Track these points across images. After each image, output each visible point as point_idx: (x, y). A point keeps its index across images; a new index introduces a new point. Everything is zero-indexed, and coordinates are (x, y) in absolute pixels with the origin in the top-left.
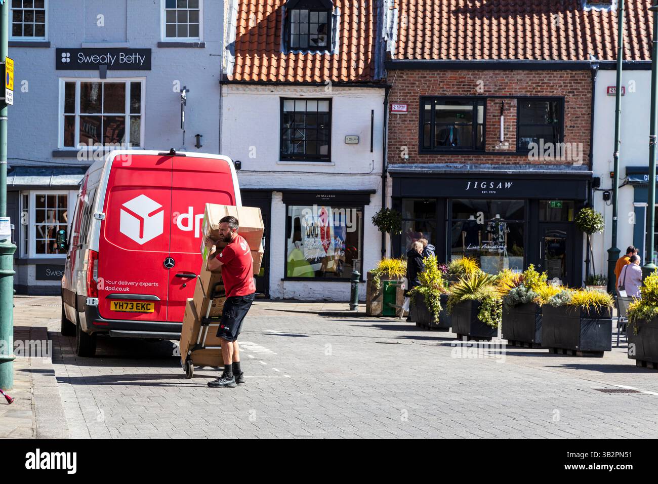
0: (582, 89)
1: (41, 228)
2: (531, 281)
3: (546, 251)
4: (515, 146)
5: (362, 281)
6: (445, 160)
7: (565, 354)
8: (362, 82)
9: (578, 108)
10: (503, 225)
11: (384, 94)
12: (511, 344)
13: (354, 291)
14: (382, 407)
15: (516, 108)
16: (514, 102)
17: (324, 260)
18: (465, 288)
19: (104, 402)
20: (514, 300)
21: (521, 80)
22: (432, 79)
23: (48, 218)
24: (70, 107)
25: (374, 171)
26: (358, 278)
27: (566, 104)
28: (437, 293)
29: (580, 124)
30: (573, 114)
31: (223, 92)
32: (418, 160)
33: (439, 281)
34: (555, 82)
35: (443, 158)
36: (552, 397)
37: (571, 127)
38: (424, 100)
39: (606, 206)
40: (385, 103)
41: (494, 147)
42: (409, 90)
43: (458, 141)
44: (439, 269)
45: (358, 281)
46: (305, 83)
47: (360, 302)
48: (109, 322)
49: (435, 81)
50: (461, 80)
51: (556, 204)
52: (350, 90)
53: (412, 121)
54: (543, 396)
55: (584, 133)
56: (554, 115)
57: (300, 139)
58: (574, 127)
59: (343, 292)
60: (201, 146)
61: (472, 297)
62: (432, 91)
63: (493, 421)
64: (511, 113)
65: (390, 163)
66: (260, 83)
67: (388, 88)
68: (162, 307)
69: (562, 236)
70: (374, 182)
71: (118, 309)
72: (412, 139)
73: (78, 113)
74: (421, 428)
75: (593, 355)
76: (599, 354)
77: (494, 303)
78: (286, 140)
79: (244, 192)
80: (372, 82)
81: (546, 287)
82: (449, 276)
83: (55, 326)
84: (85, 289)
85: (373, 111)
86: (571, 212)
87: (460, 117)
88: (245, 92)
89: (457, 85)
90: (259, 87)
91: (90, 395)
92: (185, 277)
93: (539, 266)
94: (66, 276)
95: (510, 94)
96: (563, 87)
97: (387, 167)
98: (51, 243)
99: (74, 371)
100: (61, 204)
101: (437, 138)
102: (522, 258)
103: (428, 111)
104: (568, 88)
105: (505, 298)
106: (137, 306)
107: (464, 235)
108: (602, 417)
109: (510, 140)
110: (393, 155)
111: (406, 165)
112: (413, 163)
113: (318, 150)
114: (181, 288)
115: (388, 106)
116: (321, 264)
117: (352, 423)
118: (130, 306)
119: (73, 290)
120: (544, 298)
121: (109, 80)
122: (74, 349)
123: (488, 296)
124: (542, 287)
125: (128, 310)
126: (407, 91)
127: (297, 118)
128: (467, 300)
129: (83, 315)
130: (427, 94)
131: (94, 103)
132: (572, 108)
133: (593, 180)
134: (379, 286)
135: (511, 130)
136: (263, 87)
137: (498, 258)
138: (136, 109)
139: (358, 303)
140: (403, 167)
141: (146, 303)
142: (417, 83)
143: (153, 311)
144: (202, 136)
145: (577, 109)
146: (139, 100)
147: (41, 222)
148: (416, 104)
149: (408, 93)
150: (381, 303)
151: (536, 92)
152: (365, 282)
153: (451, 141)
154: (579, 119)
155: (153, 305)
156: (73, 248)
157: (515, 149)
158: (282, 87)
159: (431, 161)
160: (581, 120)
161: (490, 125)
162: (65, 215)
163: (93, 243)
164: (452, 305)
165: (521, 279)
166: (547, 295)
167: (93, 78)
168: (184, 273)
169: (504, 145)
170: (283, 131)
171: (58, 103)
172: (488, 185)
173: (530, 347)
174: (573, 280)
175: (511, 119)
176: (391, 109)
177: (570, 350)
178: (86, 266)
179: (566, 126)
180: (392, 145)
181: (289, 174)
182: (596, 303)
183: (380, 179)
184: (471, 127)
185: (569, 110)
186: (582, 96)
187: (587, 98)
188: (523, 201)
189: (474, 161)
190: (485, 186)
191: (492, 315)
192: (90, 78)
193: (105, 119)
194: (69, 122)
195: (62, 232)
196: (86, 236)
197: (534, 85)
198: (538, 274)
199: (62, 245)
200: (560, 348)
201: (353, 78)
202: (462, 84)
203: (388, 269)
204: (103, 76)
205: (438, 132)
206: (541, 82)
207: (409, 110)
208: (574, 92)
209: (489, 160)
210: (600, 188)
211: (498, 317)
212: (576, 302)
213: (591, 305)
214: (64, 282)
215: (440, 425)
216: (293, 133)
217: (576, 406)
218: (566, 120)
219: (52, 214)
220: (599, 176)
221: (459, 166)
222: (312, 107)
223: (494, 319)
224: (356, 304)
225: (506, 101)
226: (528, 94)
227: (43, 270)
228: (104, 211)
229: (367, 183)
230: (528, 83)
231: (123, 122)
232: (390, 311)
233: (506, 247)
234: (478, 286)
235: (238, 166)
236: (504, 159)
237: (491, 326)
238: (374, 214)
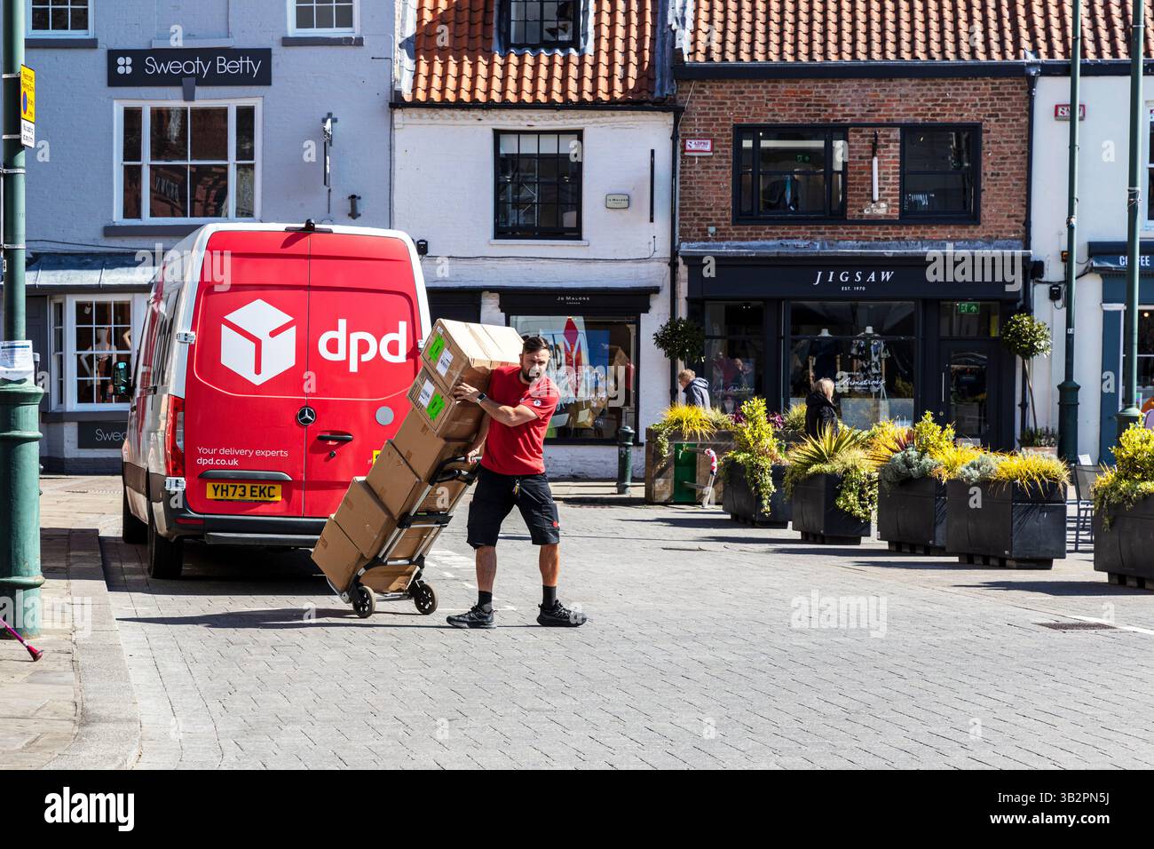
0: (1012, 110)
1: (86, 359)
2: (927, 440)
3: (952, 389)
4: (898, 209)
5: (637, 443)
6: (777, 233)
7: (986, 564)
8: (635, 102)
9: (1006, 142)
10: (879, 345)
11: (672, 122)
12: (894, 548)
13: (623, 461)
14: (674, 659)
15: (898, 144)
16: (896, 134)
17: (572, 408)
18: (815, 453)
19: (197, 655)
20: (898, 474)
21: (907, 95)
22: (755, 95)
23: (98, 341)
24: (132, 151)
25: (657, 255)
26: (631, 438)
27: (984, 135)
28: (767, 463)
29: (1009, 169)
30: (997, 153)
31: (395, 121)
32: (730, 234)
33: (769, 442)
34: (965, 98)
35: (774, 231)
36: (964, 637)
37: (992, 174)
38: (741, 131)
39: (1056, 311)
40: (674, 138)
41: (862, 211)
42: (714, 114)
43: (800, 201)
44: (769, 421)
45: (631, 444)
46: (536, 105)
47: (634, 479)
48: (204, 519)
49: (759, 98)
50: (803, 96)
51: (969, 308)
52: (613, 115)
53: (721, 167)
54: (949, 637)
55: (1016, 185)
56: (965, 156)
57: (529, 201)
58: (998, 175)
59: (606, 463)
60: (360, 215)
61: (827, 468)
62: (754, 115)
63: (863, 680)
64: (890, 152)
65: (682, 240)
66: (459, 105)
67: (678, 112)
68: (295, 492)
69: (980, 362)
70: (655, 273)
71: (219, 497)
72: (722, 199)
73: (146, 160)
74: (741, 693)
75: (1033, 565)
76: (1046, 564)
77: (864, 479)
78: (505, 203)
79: (432, 293)
80: (650, 102)
81: (953, 449)
82: (786, 433)
83: (111, 526)
84: (162, 462)
85: (653, 152)
86: (995, 320)
87: (804, 161)
88: (432, 122)
89: (797, 105)
90: (458, 113)
91: (173, 644)
92: (333, 440)
93: (941, 414)
94: (129, 440)
95: (888, 120)
96: (979, 107)
97: (679, 247)
98: (104, 384)
99: (144, 604)
100: (119, 318)
101: (763, 197)
102: (911, 402)
103: (747, 150)
104: (988, 108)
105: (882, 470)
106: (252, 491)
107: (812, 361)
108: (1051, 671)
109: (890, 199)
110: (688, 227)
111: (710, 243)
112: (723, 240)
113: (559, 221)
114: (327, 459)
115: (680, 142)
116: (567, 415)
117: (623, 687)
118: (239, 491)
119: (142, 465)
120: (950, 469)
121: (199, 103)
122: (146, 566)
123: (855, 467)
124: (946, 450)
125: (237, 497)
126: (711, 116)
127: (523, 164)
128: (817, 475)
129: (159, 507)
130: (745, 122)
131: (175, 142)
132: (994, 142)
133: (1032, 267)
134: (666, 451)
135: (891, 181)
136: (463, 112)
137: (870, 402)
138: (245, 153)
139: (632, 481)
140: (705, 247)
141: (268, 486)
142: (728, 102)
143: (279, 498)
144: (359, 198)
145: (1003, 145)
146: (251, 138)
147: (86, 349)
148: (727, 140)
149: (713, 119)
150: (670, 481)
151: (933, 115)
152: (642, 445)
153: (788, 202)
154: (1008, 161)
155: (279, 488)
156: (141, 393)
157: (897, 214)
158: (496, 112)
159: (754, 236)
160: (1011, 163)
161: (855, 173)
162: (126, 336)
163: (175, 383)
164: (791, 482)
165: (910, 437)
166: (955, 463)
167: (171, 99)
168: (333, 433)
169: (879, 207)
170: (499, 188)
171: (112, 144)
172: (853, 277)
173: (927, 554)
174: (1000, 438)
175: (890, 162)
176: (684, 147)
177: (994, 557)
178: (163, 423)
179: (985, 174)
180: (687, 209)
181: (510, 262)
182: (1040, 476)
183: (666, 269)
184: (822, 176)
185: (990, 145)
186: (1011, 122)
187: (1021, 125)
188: (913, 303)
189: (827, 235)
190: (847, 278)
191: (861, 499)
192: (167, 99)
193: (194, 170)
194: (132, 175)
195: (122, 365)
196: (164, 372)
197: (930, 104)
198: (939, 427)
199: (122, 388)
200: (979, 555)
201: (618, 95)
202: (806, 103)
203: (682, 422)
204: (189, 96)
205: (766, 186)
206: (941, 99)
207: (716, 149)
208: (997, 115)
209: (853, 233)
210: (1044, 279)
211: (871, 502)
212: (1004, 475)
213: (1031, 480)
214: (126, 453)
215: (774, 688)
216: (517, 191)
217: (1006, 652)
218: (984, 164)
219: (104, 334)
220: (1042, 260)
221: (802, 244)
222: (549, 146)
223: (864, 506)
224: (628, 483)
225: (882, 132)
226: (920, 120)
227: (90, 431)
228: (193, 328)
229: (644, 276)
230: (918, 101)
231: (225, 176)
232: (686, 494)
233: (883, 382)
234: (836, 449)
235: (422, 248)
236: (878, 232)
237: (858, 518)
238: (657, 329)
